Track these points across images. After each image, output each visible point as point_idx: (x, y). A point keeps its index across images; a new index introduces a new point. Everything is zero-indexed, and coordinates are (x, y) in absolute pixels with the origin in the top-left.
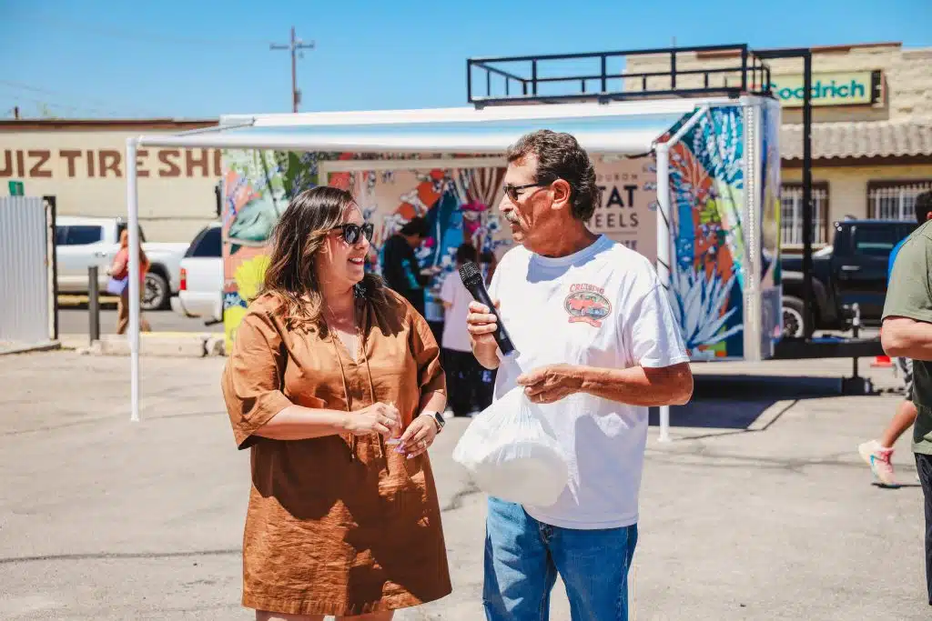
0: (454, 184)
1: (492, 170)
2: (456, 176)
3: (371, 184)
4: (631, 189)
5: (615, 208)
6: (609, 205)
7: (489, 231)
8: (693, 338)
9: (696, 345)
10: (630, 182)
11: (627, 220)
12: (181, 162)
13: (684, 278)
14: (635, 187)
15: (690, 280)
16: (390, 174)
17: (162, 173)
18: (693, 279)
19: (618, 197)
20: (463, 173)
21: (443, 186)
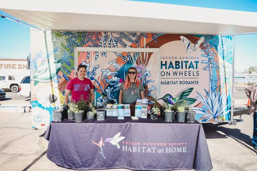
0: (131, 58)
1: (146, 53)
2: (132, 55)
3: (97, 57)
4: (197, 62)
5: (191, 69)
6: (189, 68)
7: (145, 76)
8: (215, 115)
9: (216, 117)
10: (197, 60)
11: (195, 74)
12: (22, 66)
13: (213, 94)
14: (198, 62)
15: (215, 95)
16: (105, 53)
17: (18, 68)
18: (216, 95)
19: (192, 65)
20: (135, 54)
21: (127, 58)
